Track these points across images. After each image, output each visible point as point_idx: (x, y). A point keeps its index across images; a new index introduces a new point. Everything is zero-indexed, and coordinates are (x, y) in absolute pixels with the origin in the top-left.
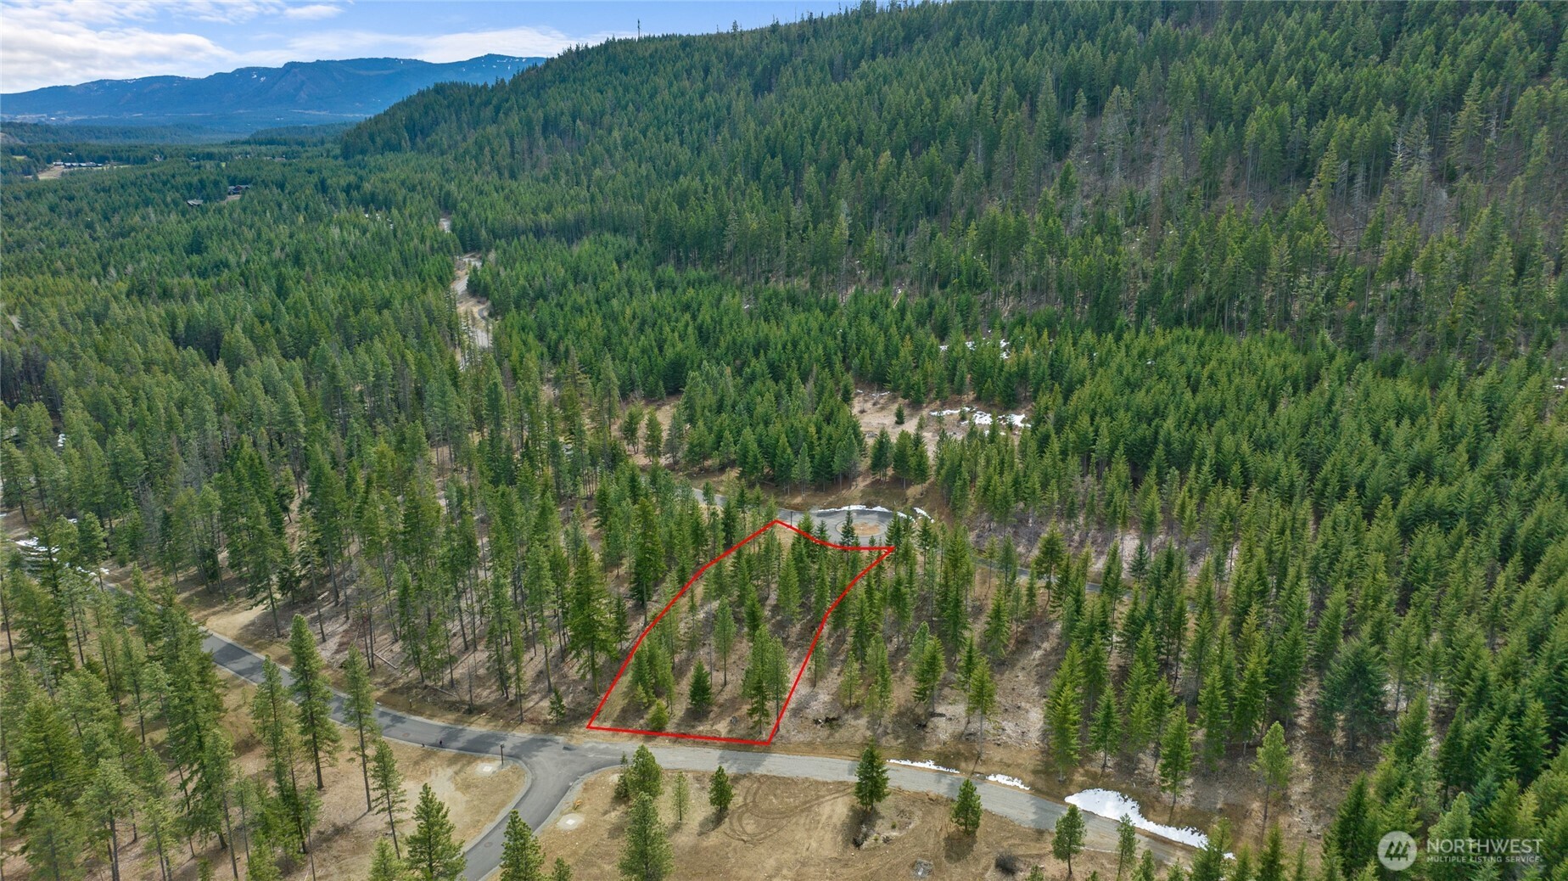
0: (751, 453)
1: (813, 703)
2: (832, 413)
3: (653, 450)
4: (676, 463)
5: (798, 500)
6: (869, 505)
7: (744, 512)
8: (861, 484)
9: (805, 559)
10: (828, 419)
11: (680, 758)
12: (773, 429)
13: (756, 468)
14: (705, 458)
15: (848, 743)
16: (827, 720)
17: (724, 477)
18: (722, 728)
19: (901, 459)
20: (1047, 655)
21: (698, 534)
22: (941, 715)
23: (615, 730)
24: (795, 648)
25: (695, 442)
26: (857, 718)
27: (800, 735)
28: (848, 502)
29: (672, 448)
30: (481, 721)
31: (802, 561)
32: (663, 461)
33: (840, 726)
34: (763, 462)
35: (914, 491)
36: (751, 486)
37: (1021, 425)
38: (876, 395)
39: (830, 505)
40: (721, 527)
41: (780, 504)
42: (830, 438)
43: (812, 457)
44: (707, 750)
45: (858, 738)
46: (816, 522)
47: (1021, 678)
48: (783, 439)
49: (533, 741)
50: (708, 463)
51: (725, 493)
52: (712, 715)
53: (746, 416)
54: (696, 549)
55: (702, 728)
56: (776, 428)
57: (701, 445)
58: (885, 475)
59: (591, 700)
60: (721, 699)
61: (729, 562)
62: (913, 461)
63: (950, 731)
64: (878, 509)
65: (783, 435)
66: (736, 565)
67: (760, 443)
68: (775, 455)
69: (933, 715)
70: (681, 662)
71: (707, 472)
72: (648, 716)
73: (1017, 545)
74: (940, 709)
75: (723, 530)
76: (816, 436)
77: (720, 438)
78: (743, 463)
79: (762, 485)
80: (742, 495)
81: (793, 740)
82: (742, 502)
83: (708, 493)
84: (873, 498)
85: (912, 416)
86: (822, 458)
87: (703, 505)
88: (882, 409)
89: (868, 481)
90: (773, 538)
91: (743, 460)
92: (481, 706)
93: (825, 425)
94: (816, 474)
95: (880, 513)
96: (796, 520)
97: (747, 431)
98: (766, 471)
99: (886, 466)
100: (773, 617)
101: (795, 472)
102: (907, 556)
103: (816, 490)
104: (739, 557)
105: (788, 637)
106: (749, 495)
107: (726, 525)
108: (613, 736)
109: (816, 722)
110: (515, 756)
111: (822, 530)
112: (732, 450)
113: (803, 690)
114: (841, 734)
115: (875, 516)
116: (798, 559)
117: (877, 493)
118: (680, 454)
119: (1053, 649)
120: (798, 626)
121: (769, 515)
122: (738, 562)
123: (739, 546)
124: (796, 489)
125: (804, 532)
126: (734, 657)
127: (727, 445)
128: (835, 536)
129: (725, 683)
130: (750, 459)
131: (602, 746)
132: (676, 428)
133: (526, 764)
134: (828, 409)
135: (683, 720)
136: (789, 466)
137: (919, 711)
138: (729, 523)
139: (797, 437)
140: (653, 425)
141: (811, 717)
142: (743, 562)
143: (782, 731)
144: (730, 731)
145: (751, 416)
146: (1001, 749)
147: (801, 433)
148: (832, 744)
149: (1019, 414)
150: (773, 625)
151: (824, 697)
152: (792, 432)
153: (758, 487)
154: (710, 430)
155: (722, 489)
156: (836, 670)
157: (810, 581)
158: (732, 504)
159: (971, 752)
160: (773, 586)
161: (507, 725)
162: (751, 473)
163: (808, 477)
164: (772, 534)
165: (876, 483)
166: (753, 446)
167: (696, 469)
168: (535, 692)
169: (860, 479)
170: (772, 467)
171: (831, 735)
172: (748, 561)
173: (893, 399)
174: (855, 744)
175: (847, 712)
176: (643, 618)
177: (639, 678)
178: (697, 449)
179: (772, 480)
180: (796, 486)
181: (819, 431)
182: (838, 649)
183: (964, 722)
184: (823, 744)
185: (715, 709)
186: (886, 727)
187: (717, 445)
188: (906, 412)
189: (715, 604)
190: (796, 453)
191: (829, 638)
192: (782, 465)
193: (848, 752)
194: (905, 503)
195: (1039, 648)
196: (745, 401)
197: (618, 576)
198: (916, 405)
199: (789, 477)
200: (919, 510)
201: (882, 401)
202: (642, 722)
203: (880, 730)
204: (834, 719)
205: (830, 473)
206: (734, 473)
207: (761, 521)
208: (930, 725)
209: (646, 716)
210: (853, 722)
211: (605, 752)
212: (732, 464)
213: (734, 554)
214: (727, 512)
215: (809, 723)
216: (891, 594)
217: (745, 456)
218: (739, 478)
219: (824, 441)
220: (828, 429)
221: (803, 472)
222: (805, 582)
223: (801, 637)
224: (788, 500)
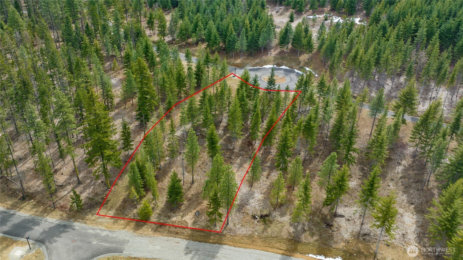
0: (213, 34)
1: (251, 201)
2: (257, 14)
3: (162, 33)
4: (174, 40)
5: (238, 61)
6: (278, 65)
7: (208, 67)
8: (273, 53)
9: (245, 99)
10: (256, 16)
11: (158, 247)
12: (225, 22)
13: (215, 43)
14: (189, 38)
15: (277, 238)
16: (261, 217)
17: (198, 48)
18: (189, 219)
19: (297, 40)
20: (406, 170)
21: (180, 81)
22: (342, 216)
23: (115, 218)
24: (238, 157)
25: (183, 28)
26: (282, 215)
27: (243, 229)
28: (266, 63)
29: (172, 32)
30: (28, 207)
31: (243, 101)
32: (168, 39)
33: (271, 222)
34: (219, 39)
35: (304, 57)
36: (213, 52)
37: (358, 23)
38: (277, 8)
39: (256, 64)
40: (194, 76)
41: (228, 63)
42: (257, 26)
43: (247, 37)
44: (177, 239)
45: (284, 234)
46: (252, 75)
47: (391, 187)
48: (231, 27)
49: (59, 226)
50: (190, 40)
51: (198, 56)
52: (183, 208)
53: (210, 15)
54: (180, 89)
55: (176, 219)
56: (228, 21)
57: (186, 30)
58: (287, 48)
59: (104, 191)
60: (190, 194)
61: (198, 98)
62: (304, 41)
63: (350, 230)
64: (284, 67)
65: (231, 24)
66: (202, 101)
67: (218, 29)
68: (226, 36)
69: (336, 215)
70: (165, 165)
71: (190, 45)
72: (140, 207)
73: (371, 92)
74: (340, 211)
75: (196, 78)
76: (249, 26)
77: (196, 26)
78: (209, 40)
79: (219, 52)
80: (207, 57)
81: (238, 232)
82: (207, 61)
83: (188, 56)
84: (280, 61)
85: (297, 18)
86: (253, 38)
87: (184, 63)
88: (281, 14)
89: (277, 52)
90: (225, 85)
91: (208, 39)
92: (32, 194)
93: (254, 20)
94: (249, 47)
95: (285, 70)
96: (240, 73)
97: (211, 22)
98: (221, 45)
99: (288, 43)
100: (224, 134)
101: (238, 45)
102: (311, 100)
103: (248, 56)
104: (204, 95)
105: (234, 148)
106: (211, 57)
107: (197, 75)
108: (114, 223)
109: (254, 217)
110: (40, 241)
111: (255, 81)
112: (203, 32)
113: (244, 189)
114: (273, 229)
115: (282, 72)
116: (241, 99)
117: (283, 58)
118: (175, 35)
119: (409, 165)
120: (240, 141)
121: (223, 70)
122: (204, 100)
123: (204, 89)
124: (237, 55)
125: (245, 81)
126: (199, 163)
127: (200, 30)
128: (263, 84)
129: (193, 182)
130: (212, 38)
131: (104, 234)
132: (174, 21)
133: (47, 248)
134: (255, 11)
135: (163, 211)
136: (234, 42)
137: (325, 211)
138: (199, 74)
139: (238, 26)
140: (162, 20)
141: (250, 213)
142: (206, 100)
143: (231, 225)
144: (194, 223)
145: (213, 16)
146: (390, 250)
147: (241, 24)
148: (267, 237)
149: (357, 18)
150: (225, 140)
151: (258, 196)
152: (236, 23)
153: (216, 53)
154: (192, 22)
155: (197, 54)
156: (265, 173)
157: (248, 112)
158: (201, 63)
159: (368, 251)
160: (225, 115)
161: (45, 211)
162: (213, 46)
163: (245, 48)
164: (225, 82)
165: (281, 53)
166: (214, 31)
167: (184, 43)
168: (70, 184)
169: (272, 50)
170: (224, 42)
171: (265, 229)
172: (210, 100)
173: (287, 10)
174: (283, 239)
175: (275, 209)
176: (143, 133)
177: (133, 181)
178: (184, 32)
179: (224, 50)
180: (237, 53)
181: (250, 23)
182: (265, 158)
183: (358, 222)
184: (260, 237)
185: (185, 202)
186: (304, 225)
187: (195, 31)
188: (295, 16)
189: (188, 126)
190: (238, 35)
191: (259, 150)
192: (230, 41)
193: (278, 245)
194: (299, 64)
195: (400, 164)
196: (210, 8)
197: (133, 105)
198: (299, 12)
199: (234, 48)
200: (307, 69)
201: (280, 11)
202: (135, 211)
203: (300, 228)
204: (266, 216)
205: (257, 46)
206: (203, 46)
207: (218, 73)
208: (335, 224)
209: (138, 207)
210: (280, 219)
211: (105, 239)
212: (203, 41)
213: (201, 94)
214: (198, 67)
215: (249, 218)
216: (305, 126)
217: (210, 36)
218: (206, 48)
219: (254, 28)
220: (255, 22)
221: (242, 45)
222: (245, 114)
223: (242, 149)
224: (232, 61)
